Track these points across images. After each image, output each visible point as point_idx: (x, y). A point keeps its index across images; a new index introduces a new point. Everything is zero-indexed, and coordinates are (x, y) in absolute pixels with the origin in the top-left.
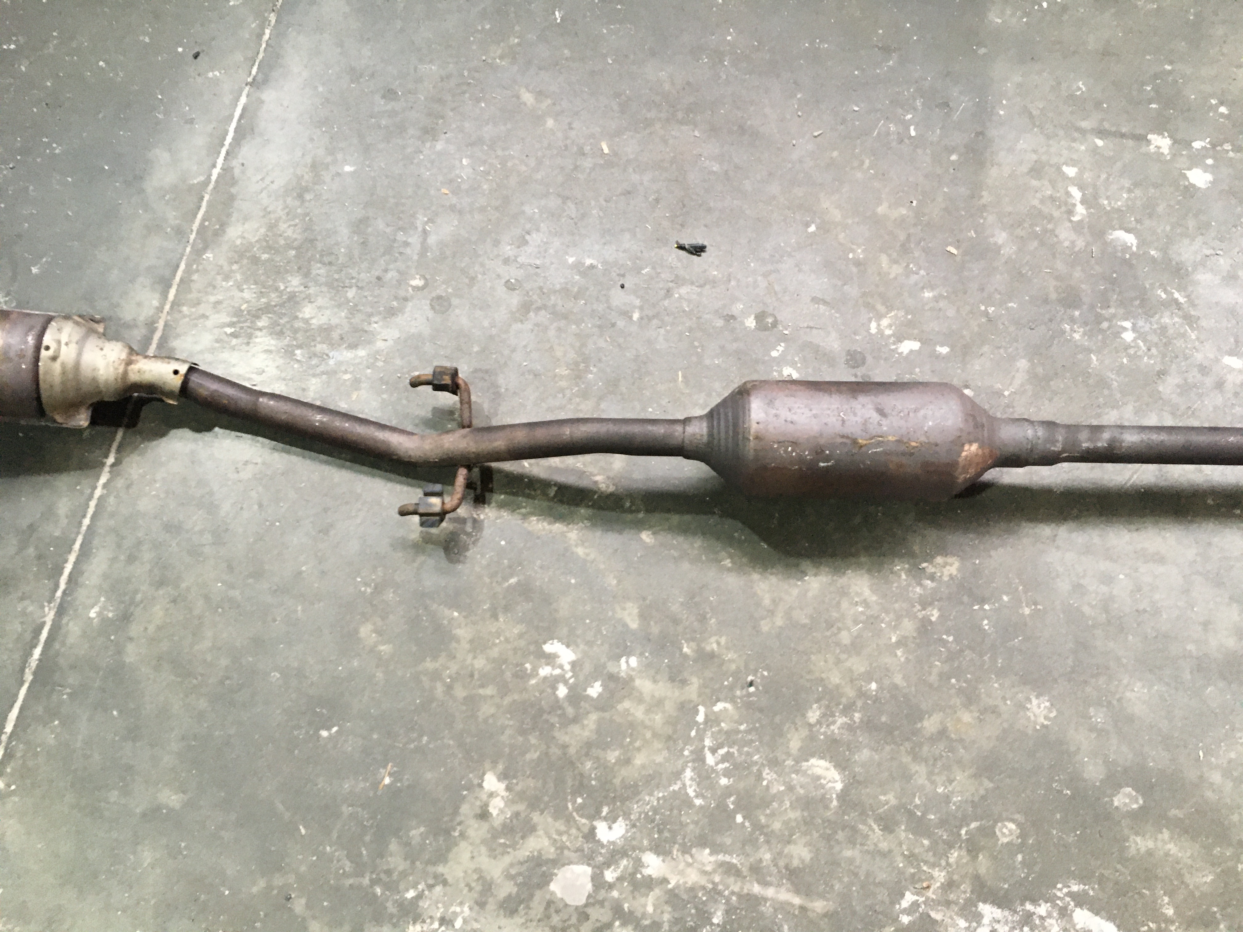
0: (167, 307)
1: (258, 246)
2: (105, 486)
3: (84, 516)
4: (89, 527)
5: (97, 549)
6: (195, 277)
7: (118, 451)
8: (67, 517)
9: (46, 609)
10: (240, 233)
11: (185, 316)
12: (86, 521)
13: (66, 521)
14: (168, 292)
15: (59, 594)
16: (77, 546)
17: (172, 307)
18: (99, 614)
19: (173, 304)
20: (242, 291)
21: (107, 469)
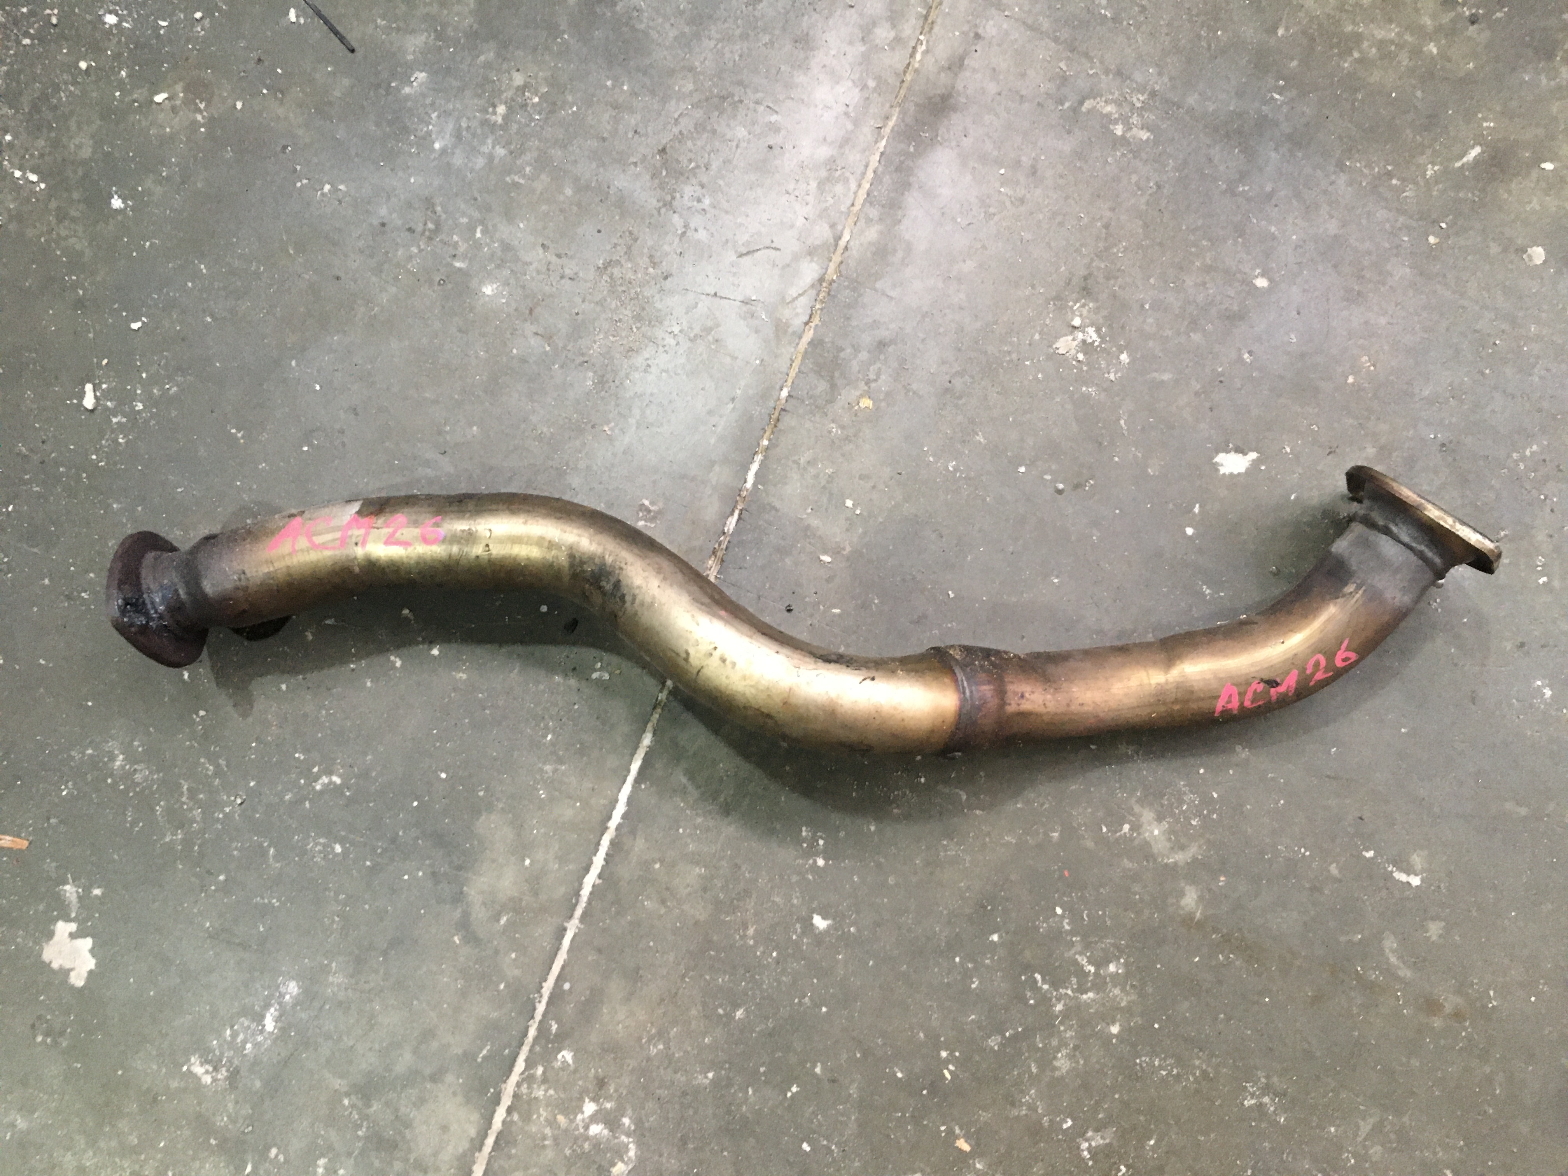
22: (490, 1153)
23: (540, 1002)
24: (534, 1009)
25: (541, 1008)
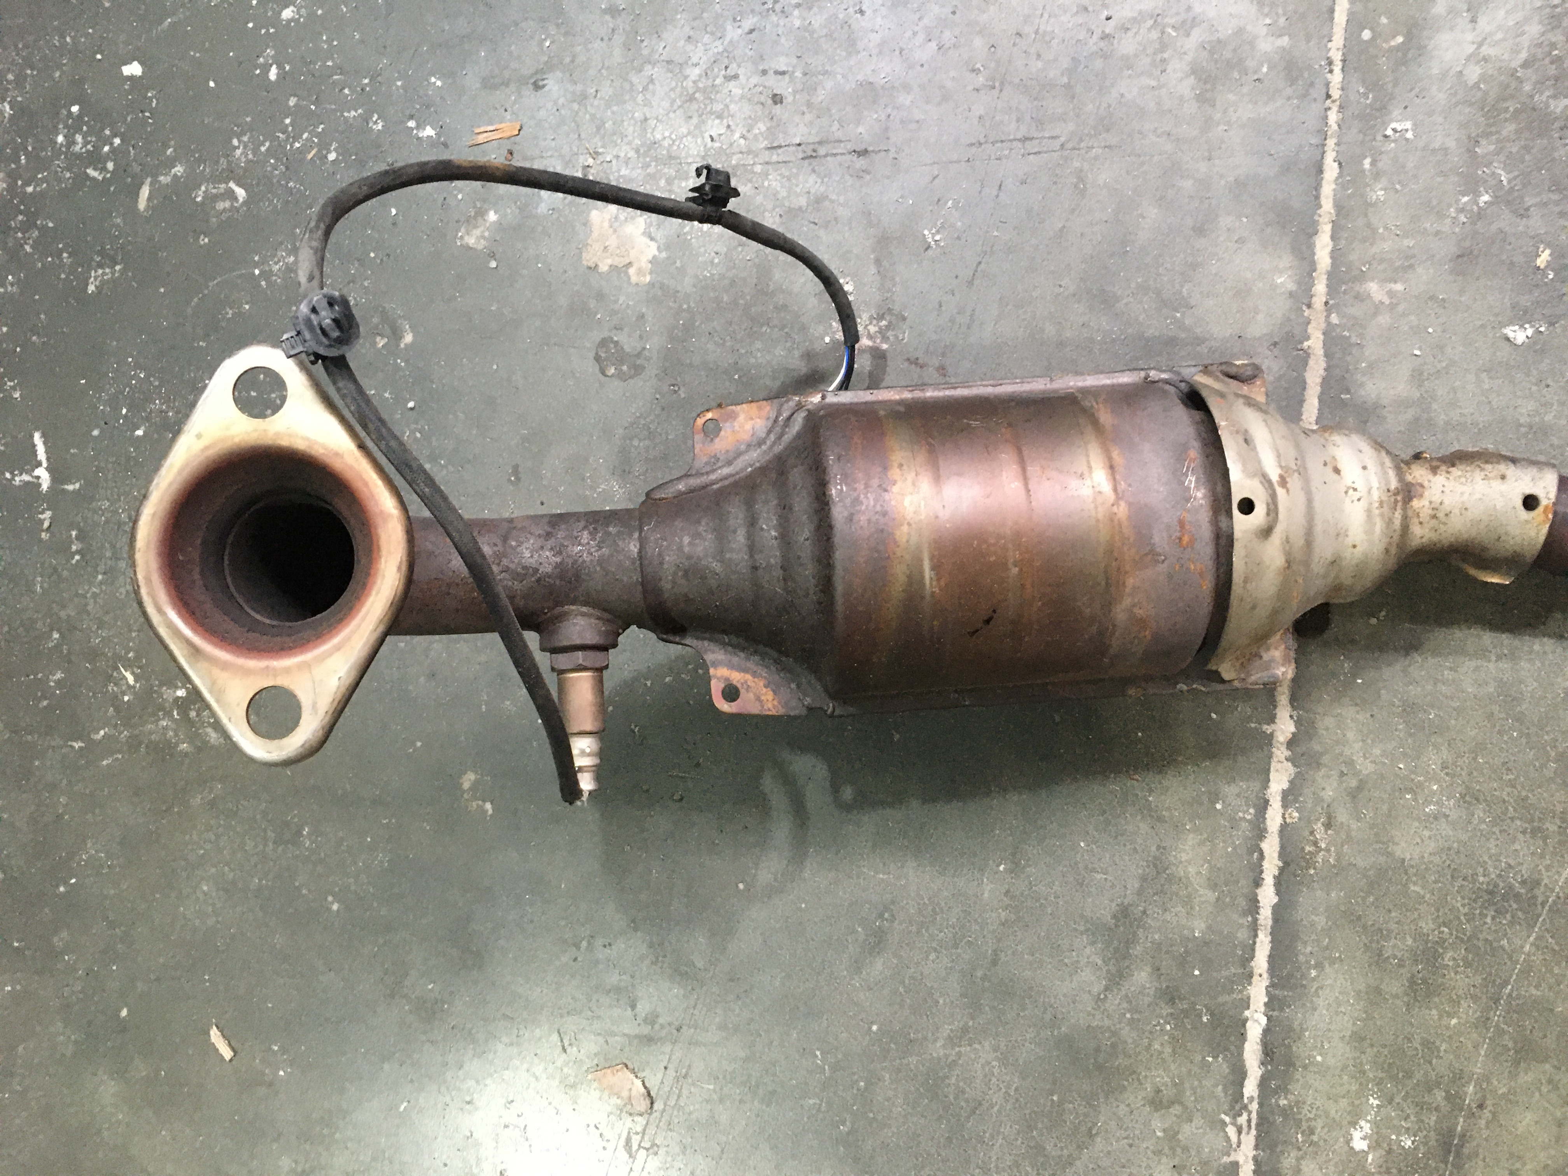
0: (1320, 288)
1: (1531, 75)
2: (1288, 797)
3: (1258, 882)
4: (1277, 910)
5: (1319, 966)
6: (1378, 193)
7: (1294, 700)
8: (1214, 886)
9: (1231, 1131)
10: (1471, 49)
11: (1378, 308)
12: (1267, 896)
13: (1211, 896)
14: (1311, 247)
15: (1250, 1088)
16: (1261, 962)
17: (1332, 289)
18: (1377, 1141)
19: (1335, 279)
20: (1523, 214)
21: (1280, 753)
22: (1326, 303)
23: (1331, 71)
24: (1327, 85)
25: (1336, 78)
